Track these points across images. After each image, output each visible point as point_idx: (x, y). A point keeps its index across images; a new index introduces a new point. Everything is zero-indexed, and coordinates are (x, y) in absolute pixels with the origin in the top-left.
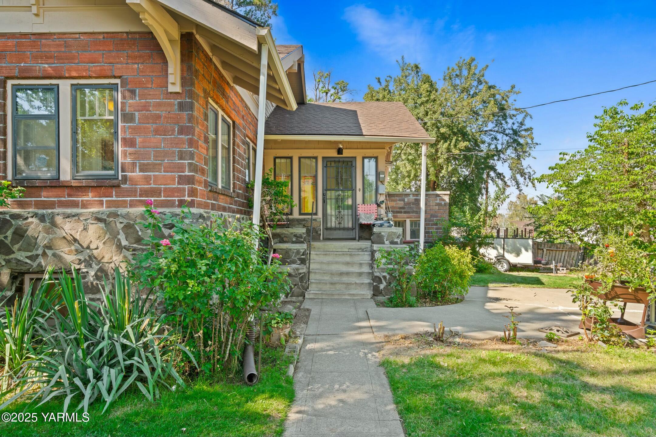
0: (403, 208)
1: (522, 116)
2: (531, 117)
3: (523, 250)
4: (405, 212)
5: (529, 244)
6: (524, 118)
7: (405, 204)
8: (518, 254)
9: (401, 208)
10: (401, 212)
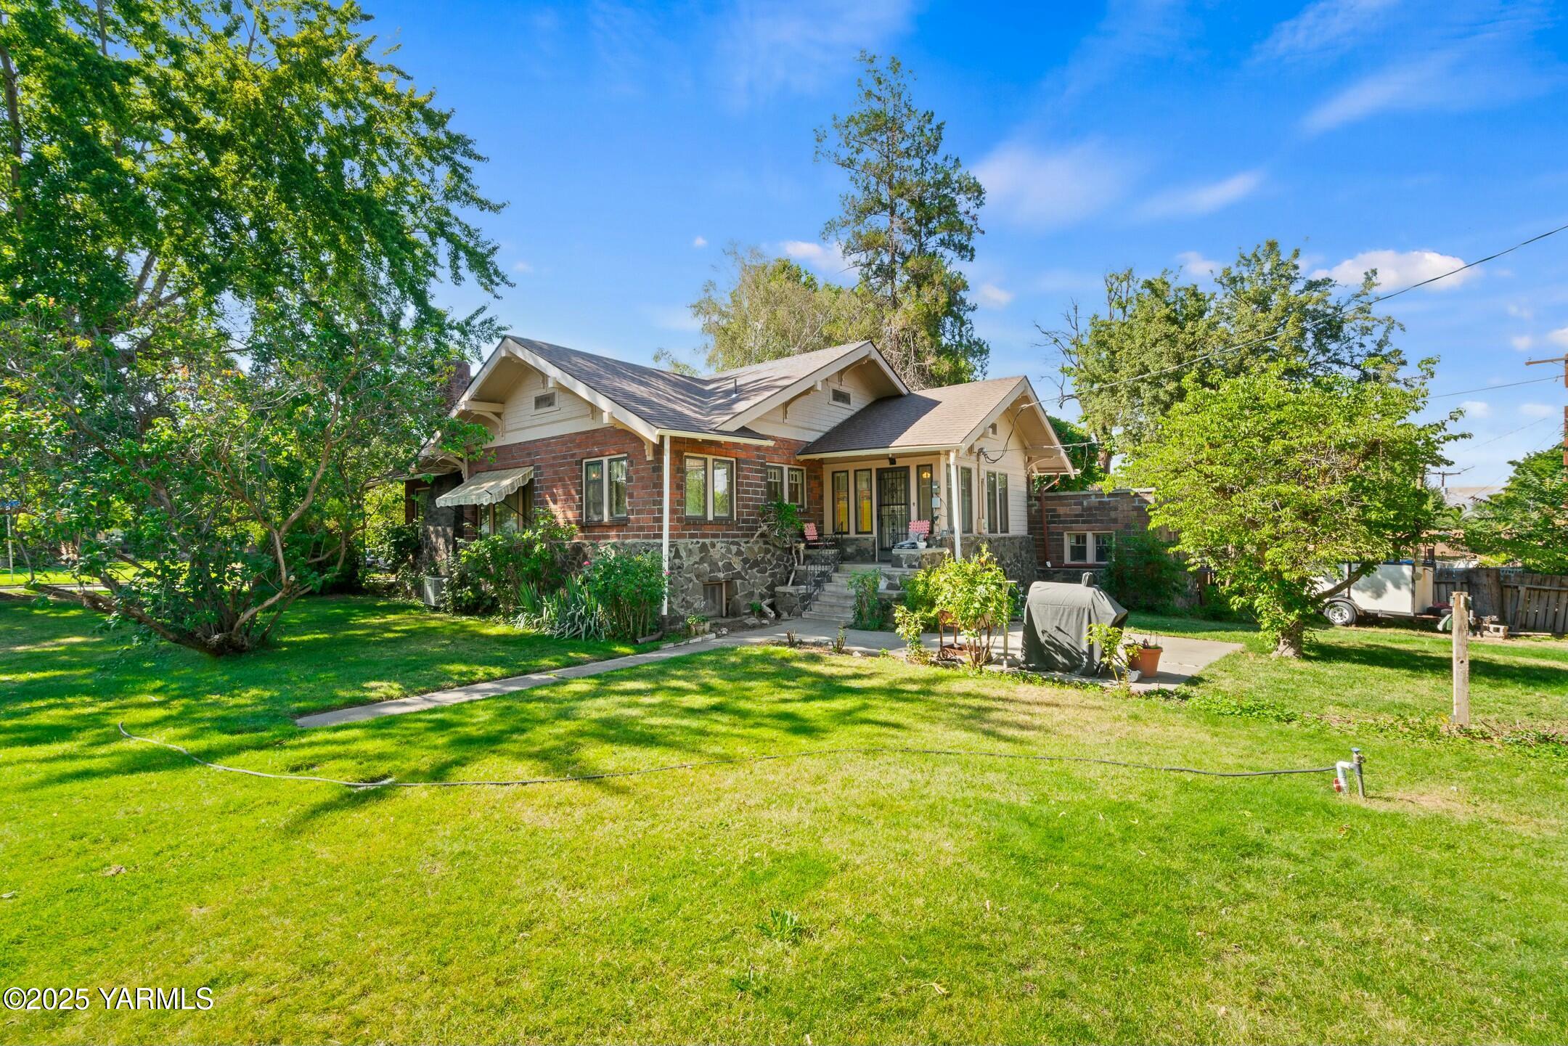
0: (1081, 516)
1: (1382, 328)
2: (1403, 329)
3: (1389, 585)
4: (1084, 522)
5: (1402, 575)
6: (1388, 330)
7: (1083, 510)
8: (1379, 592)
9: (1076, 516)
10: (1077, 522)
